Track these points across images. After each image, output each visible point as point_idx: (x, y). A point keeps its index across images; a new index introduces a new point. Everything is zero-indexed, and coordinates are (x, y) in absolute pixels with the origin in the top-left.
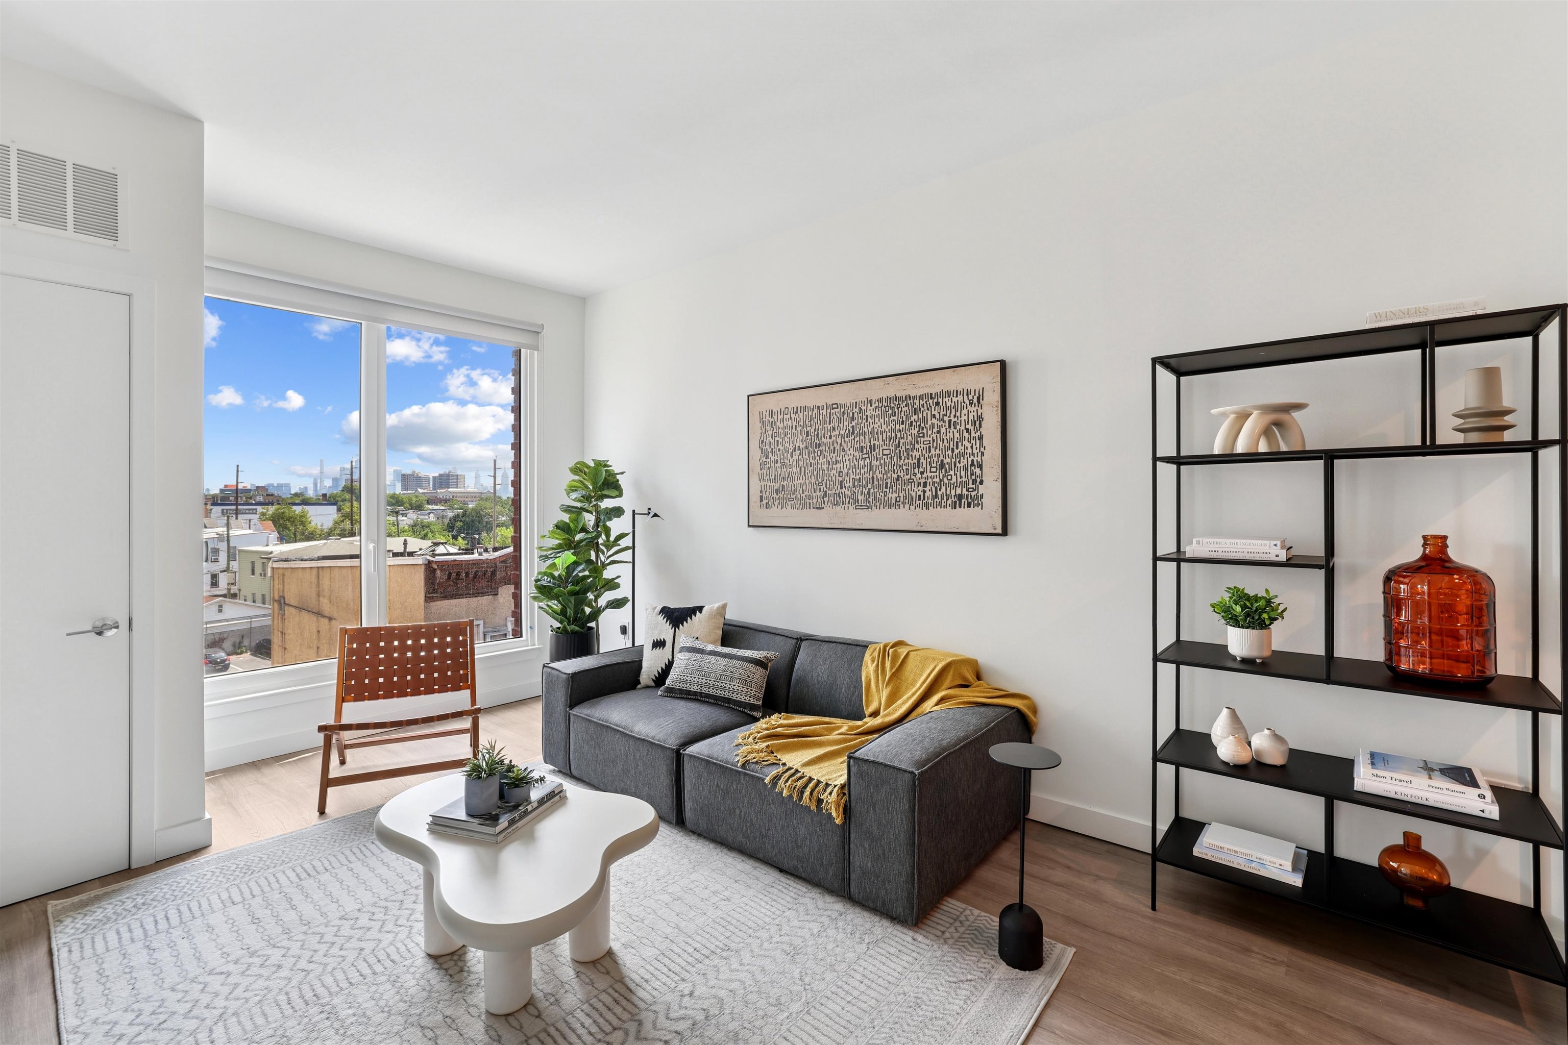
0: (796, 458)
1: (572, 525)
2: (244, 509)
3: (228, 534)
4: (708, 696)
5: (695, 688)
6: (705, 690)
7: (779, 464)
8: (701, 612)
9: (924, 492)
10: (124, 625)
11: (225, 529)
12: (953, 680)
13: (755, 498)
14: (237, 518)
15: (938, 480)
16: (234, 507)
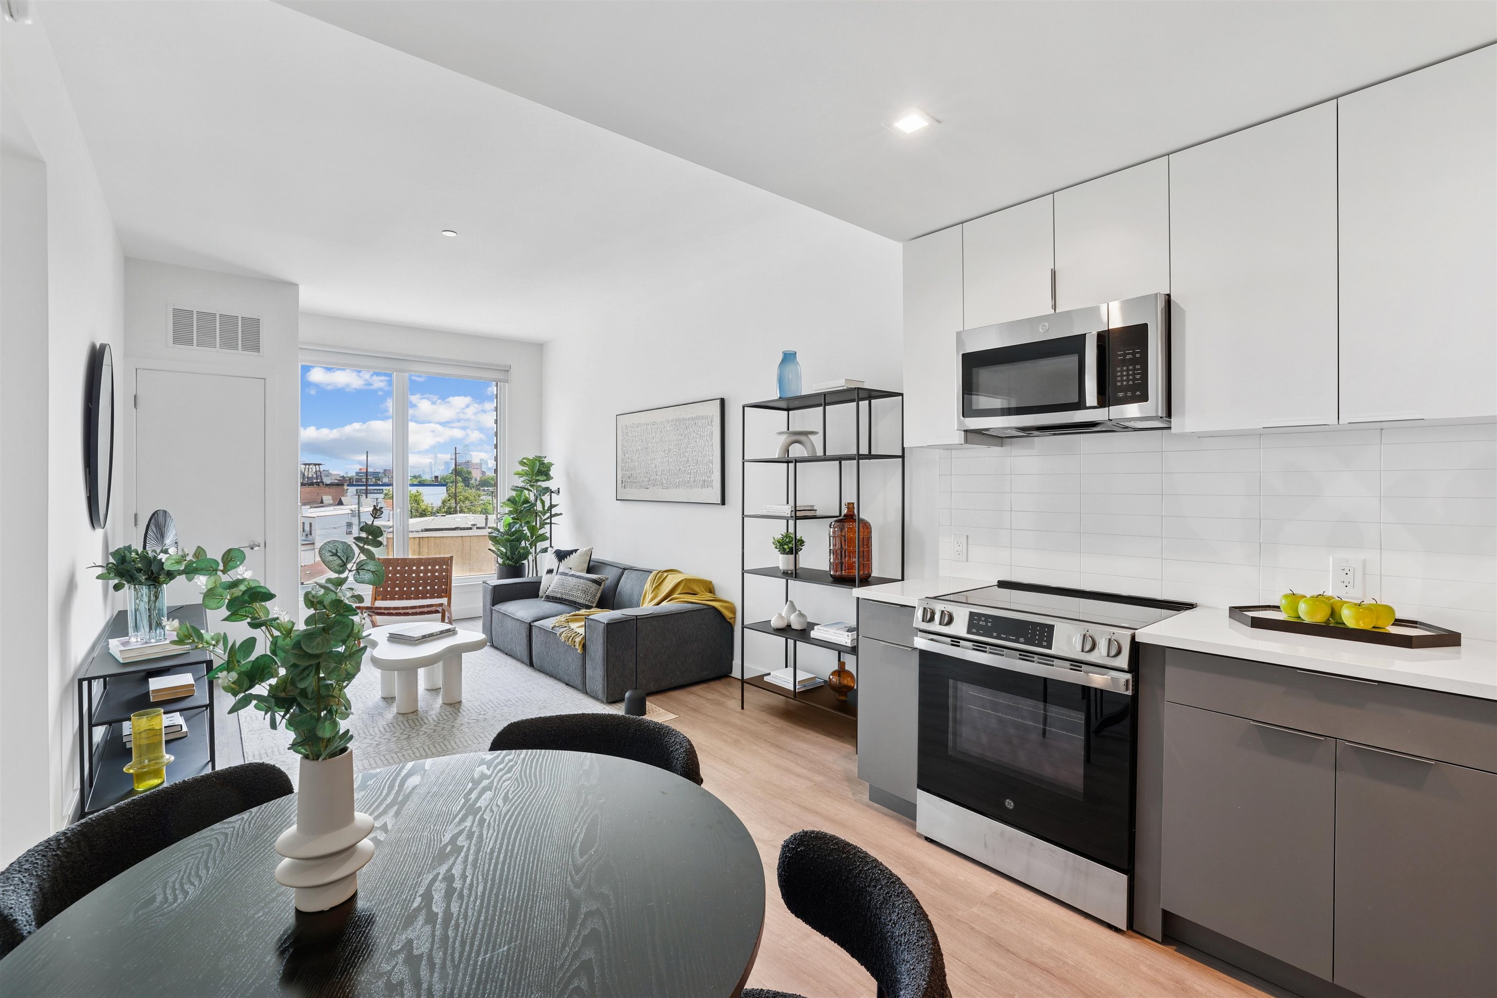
0: (637, 456)
1: (517, 499)
2: (372, 490)
3: (359, 511)
4: (566, 600)
5: (559, 596)
6: (564, 597)
7: (630, 460)
8: (575, 553)
9: (690, 478)
10: (262, 545)
11: (357, 506)
12: (682, 590)
13: (619, 482)
14: (366, 497)
15: (695, 471)
16: (365, 488)
